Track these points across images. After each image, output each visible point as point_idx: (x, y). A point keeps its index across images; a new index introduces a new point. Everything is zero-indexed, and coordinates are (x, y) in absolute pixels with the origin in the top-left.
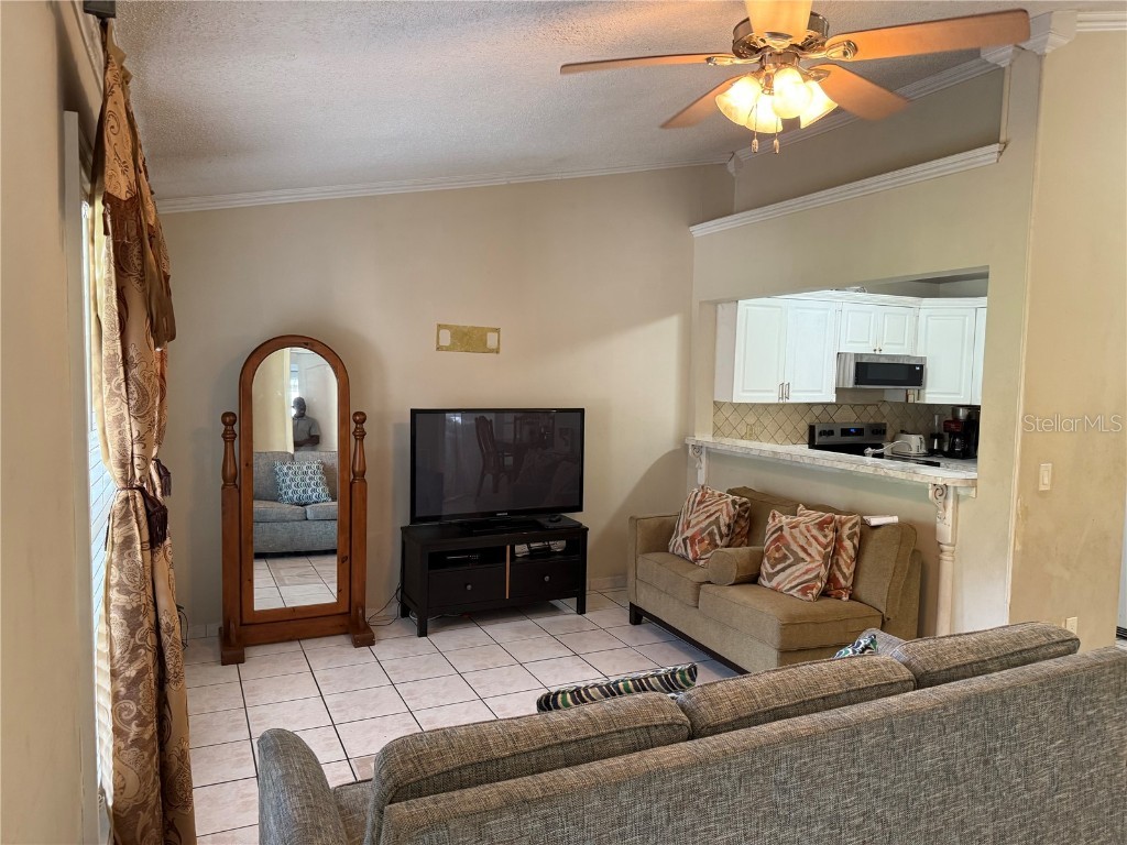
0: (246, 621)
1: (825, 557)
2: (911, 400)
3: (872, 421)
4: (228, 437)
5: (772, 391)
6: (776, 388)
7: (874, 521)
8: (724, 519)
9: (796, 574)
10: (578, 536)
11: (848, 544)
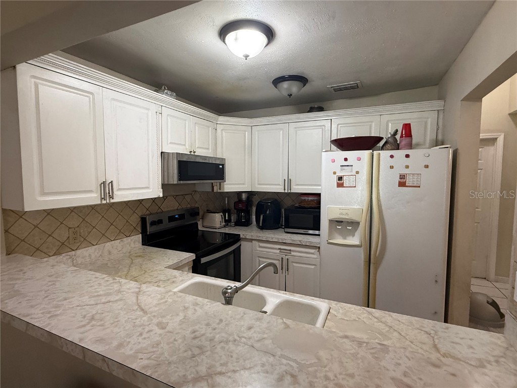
2: (215, 190)
3: (189, 206)
5: (91, 191)
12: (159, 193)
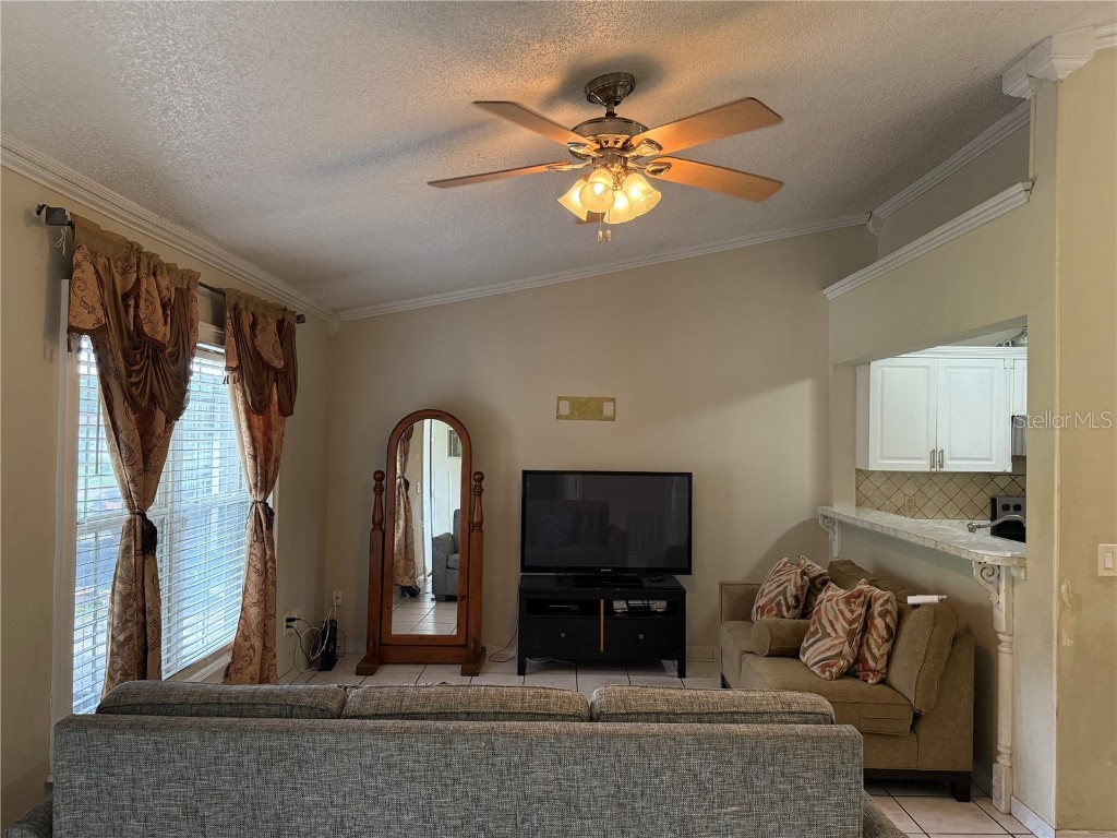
0: (384, 642)
1: (851, 634)
4: (379, 490)
5: (921, 458)
6: (924, 454)
7: (911, 600)
8: (791, 590)
9: (821, 650)
11: (879, 622)
12: (1008, 467)
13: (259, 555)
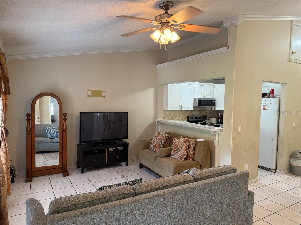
0: (33, 170)
1: (186, 150)
2: (212, 109)
3: (203, 115)
4: (28, 120)
5: (177, 107)
6: (178, 106)
7: (198, 140)
8: (163, 141)
9: (179, 154)
10: (126, 145)
11: (192, 146)
12: (193, 109)
13: (4, 146)
